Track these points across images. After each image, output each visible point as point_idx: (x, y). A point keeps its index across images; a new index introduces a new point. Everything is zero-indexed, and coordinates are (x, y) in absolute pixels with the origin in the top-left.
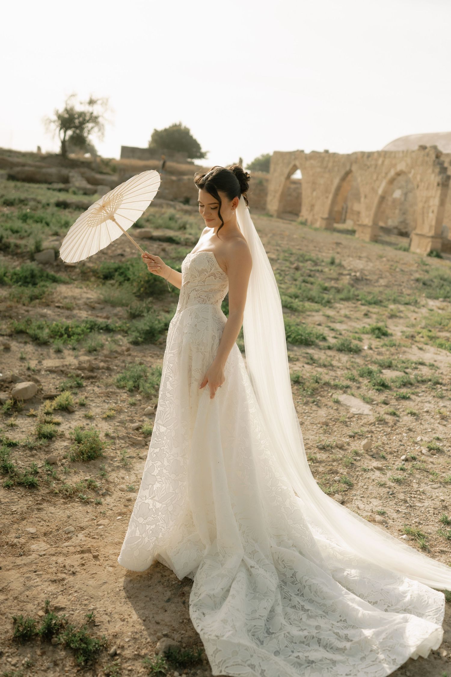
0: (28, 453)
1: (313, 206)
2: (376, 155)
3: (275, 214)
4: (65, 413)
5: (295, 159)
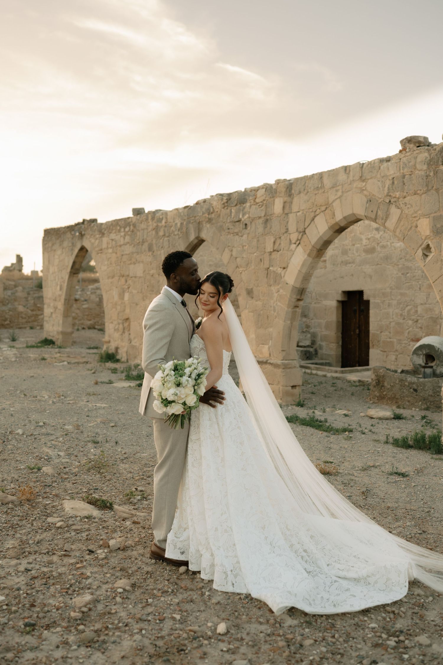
1: (126, 321)
5: (82, 236)
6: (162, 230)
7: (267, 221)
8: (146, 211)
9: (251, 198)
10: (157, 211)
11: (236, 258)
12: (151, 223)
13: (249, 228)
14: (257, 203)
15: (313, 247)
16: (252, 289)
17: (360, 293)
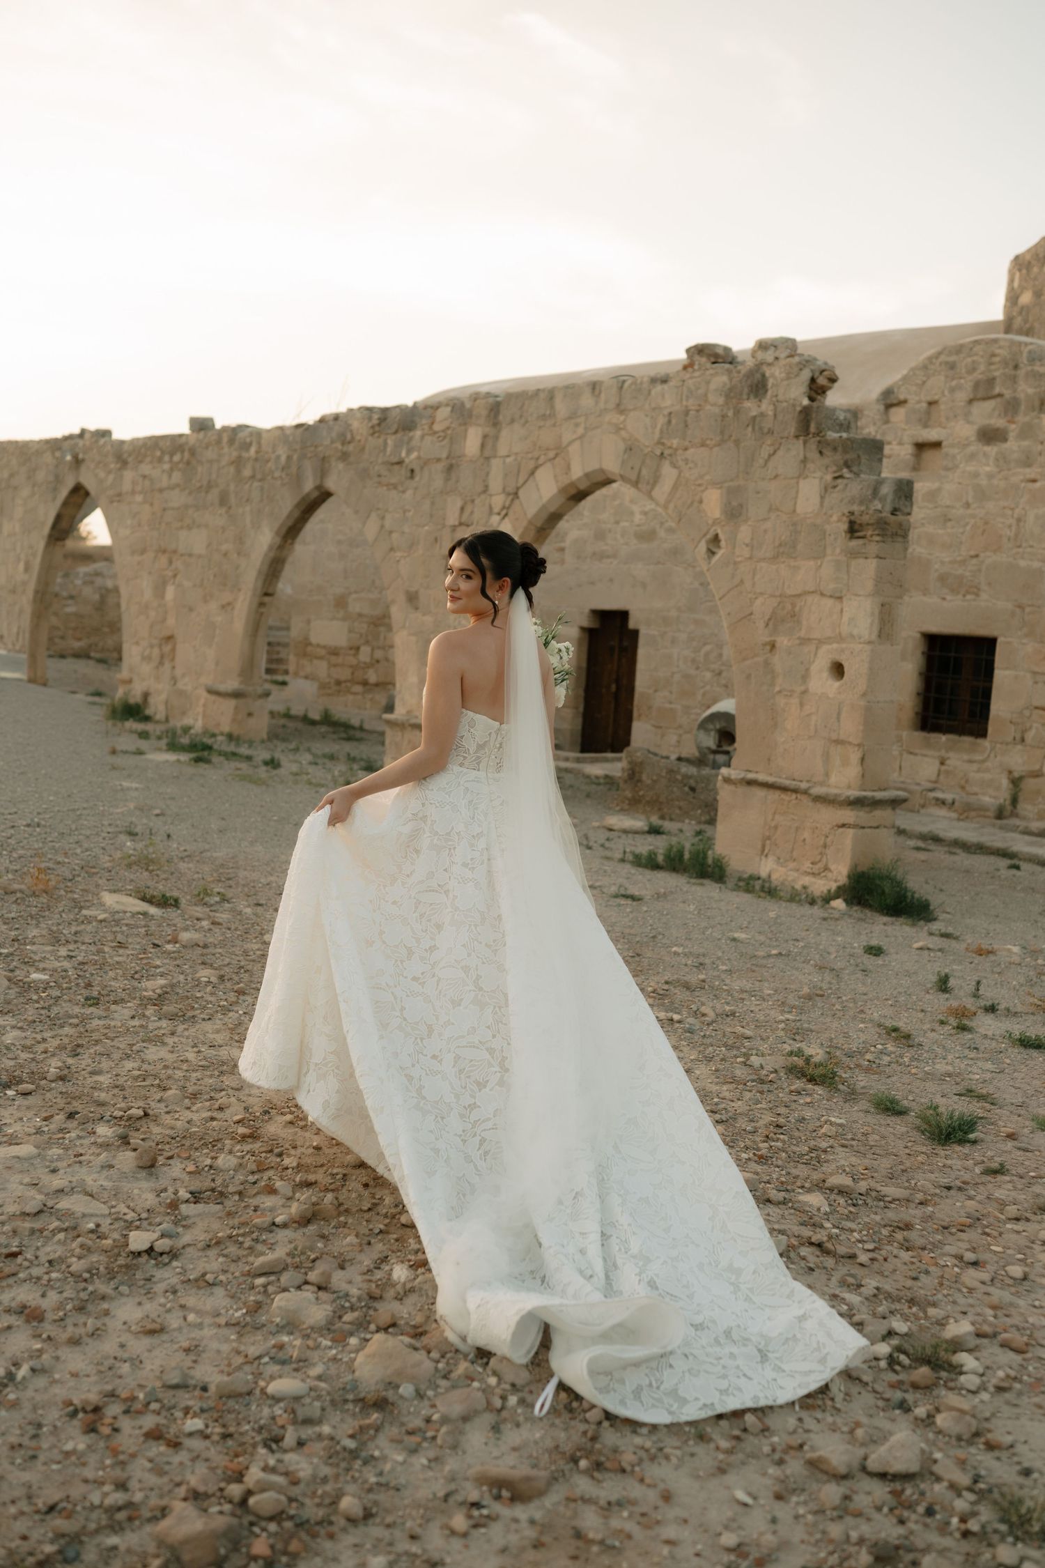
1: (167, 641)
5: (78, 462)
6: (249, 466)
7: (450, 468)
8: (218, 426)
9: (424, 421)
10: (242, 427)
11: (391, 532)
12: (226, 450)
13: (417, 478)
14: (435, 433)
15: (530, 522)
16: (417, 592)
17: (623, 615)
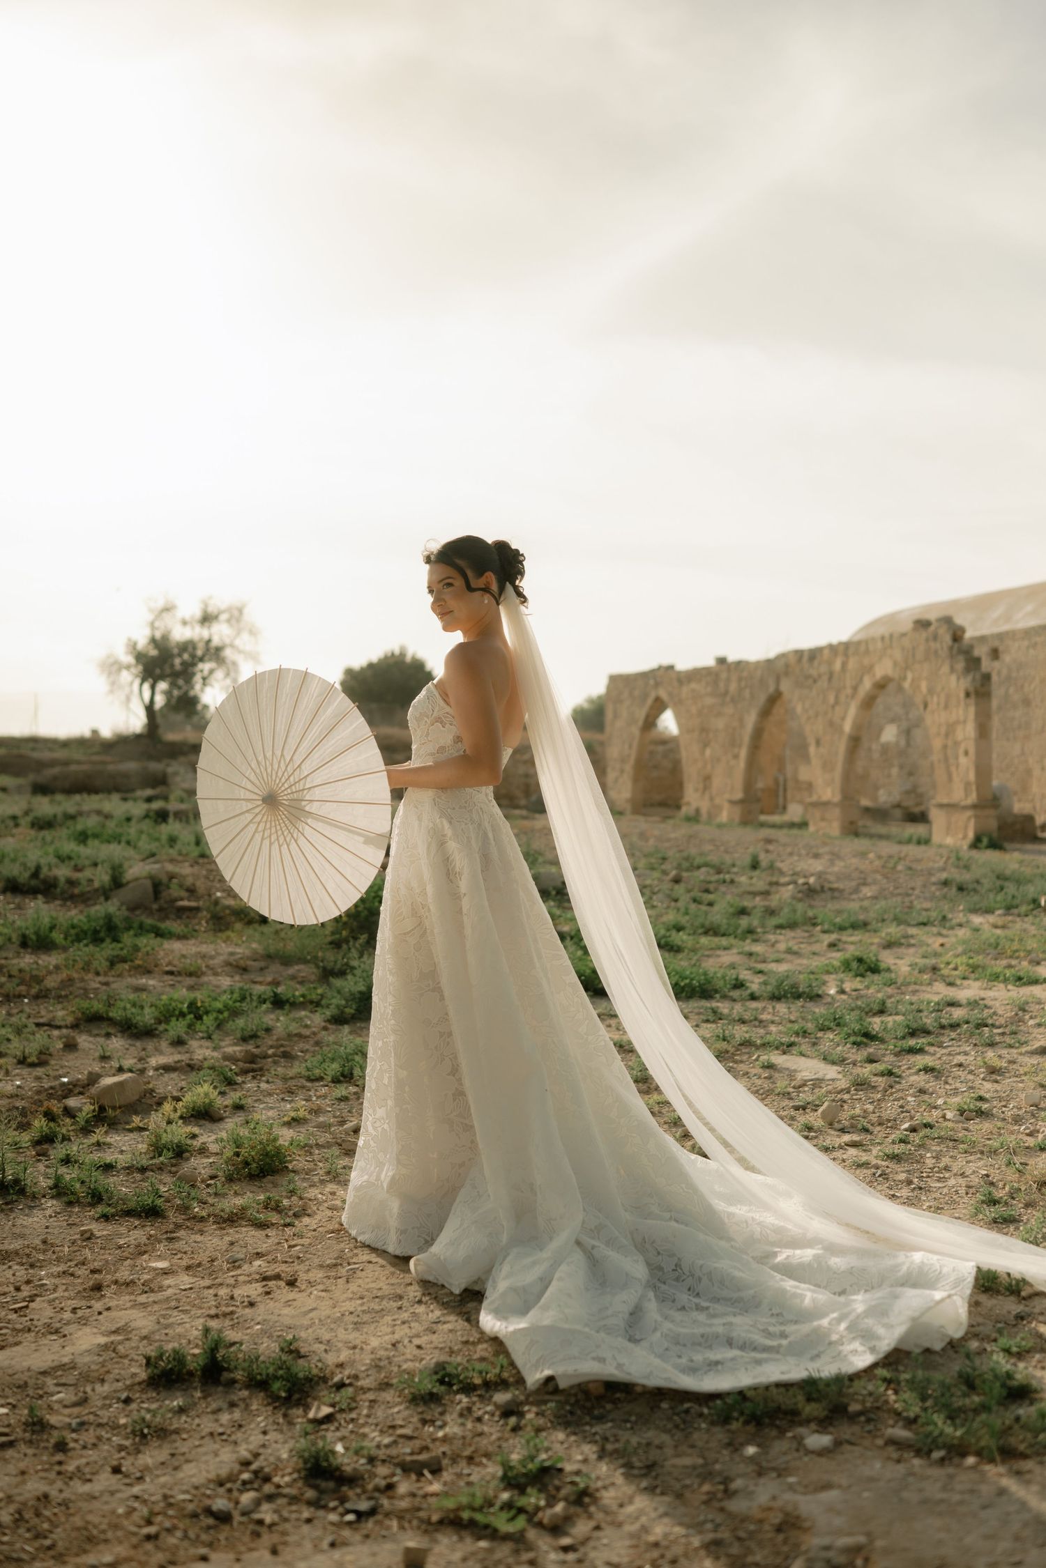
0: (138, 1176)
1: (707, 779)
2: (826, 652)
3: (628, 808)
4: (203, 1122)
5: (657, 685)
6: (745, 681)
7: (830, 677)
8: (730, 661)
9: (818, 655)
10: (741, 661)
12: (734, 673)
13: (817, 683)
14: (824, 661)
15: (864, 701)
